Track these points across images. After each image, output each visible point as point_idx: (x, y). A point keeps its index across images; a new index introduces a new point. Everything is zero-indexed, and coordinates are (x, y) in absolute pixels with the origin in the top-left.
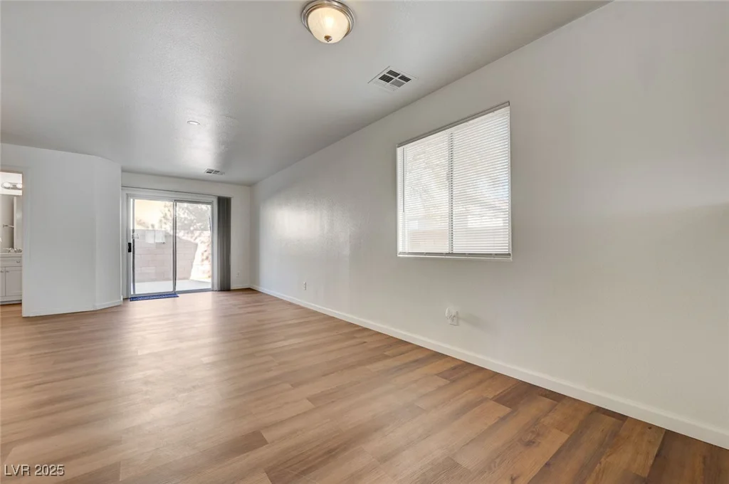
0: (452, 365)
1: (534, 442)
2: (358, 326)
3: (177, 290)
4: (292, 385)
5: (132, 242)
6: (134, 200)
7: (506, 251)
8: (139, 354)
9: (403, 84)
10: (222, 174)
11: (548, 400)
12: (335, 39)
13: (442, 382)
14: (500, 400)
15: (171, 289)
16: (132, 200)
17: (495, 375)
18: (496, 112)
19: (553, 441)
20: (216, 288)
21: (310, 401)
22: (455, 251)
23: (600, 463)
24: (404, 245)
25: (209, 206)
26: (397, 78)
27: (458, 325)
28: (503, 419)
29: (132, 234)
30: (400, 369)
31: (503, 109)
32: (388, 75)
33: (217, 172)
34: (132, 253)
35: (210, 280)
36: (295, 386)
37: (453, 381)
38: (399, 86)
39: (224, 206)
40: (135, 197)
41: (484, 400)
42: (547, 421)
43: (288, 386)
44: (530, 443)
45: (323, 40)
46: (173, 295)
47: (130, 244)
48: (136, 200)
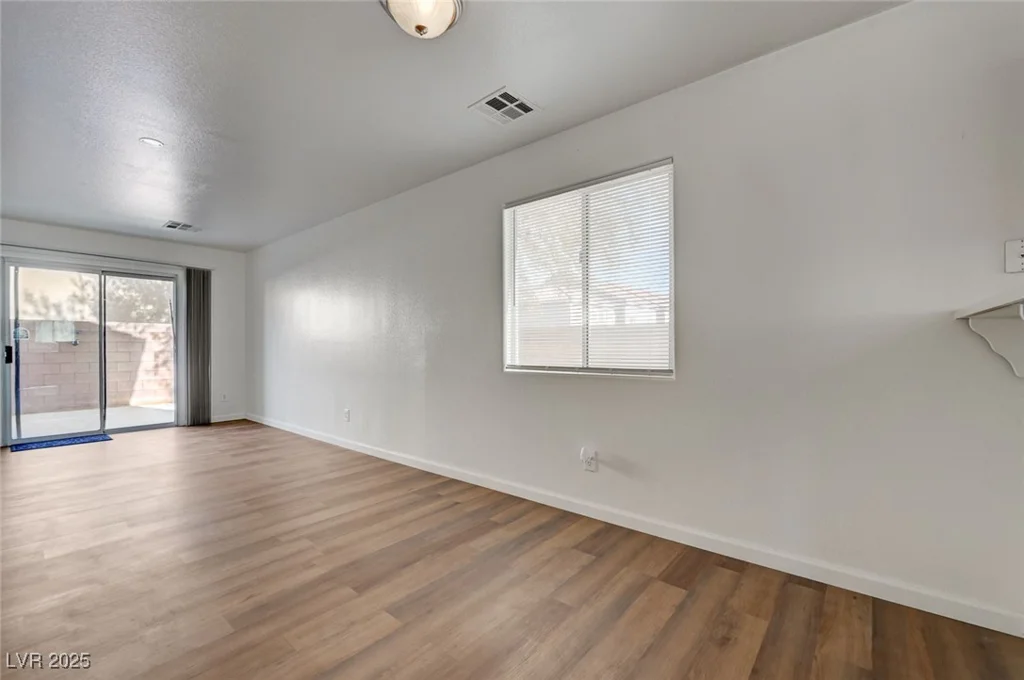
0: (593, 530)
1: (729, 639)
2: (439, 476)
3: (107, 427)
4: (355, 589)
5: (13, 345)
6: (16, 269)
7: (666, 367)
8: (46, 557)
9: (520, 115)
10: (196, 231)
11: (729, 572)
12: (433, 32)
13: (586, 558)
14: (669, 578)
15: (95, 427)
16: (12, 269)
17: (652, 541)
18: (653, 170)
19: (752, 633)
20: (184, 420)
21: (391, 614)
22: (591, 365)
23: (816, 658)
24: (513, 354)
25: (171, 284)
26: (512, 106)
27: (597, 470)
28: (681, 608)
29: (13, 330)
30: (521, 542)
31: (663, 167)
32: (501, 99)
33: (186, 227)
34: (13, 365)
35: (172, 407)
36: (361, 588)
37: (600, 556)
38: (514, 118)
39: (197, 284)
40: (19, 263)
41: (649, 581)
42: (735, 602)
43: (348, 591)
44: (725, 641)
45: (413, 32)
46: (101, 436)
47: (9, 349)
48: (21, 269)
